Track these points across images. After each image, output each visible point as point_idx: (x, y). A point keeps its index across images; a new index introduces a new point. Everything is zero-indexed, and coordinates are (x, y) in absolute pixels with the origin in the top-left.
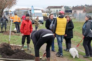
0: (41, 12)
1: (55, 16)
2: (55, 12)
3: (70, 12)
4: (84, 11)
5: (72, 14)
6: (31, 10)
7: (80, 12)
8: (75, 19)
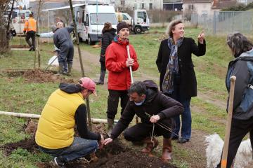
0: (114, 12)
1: (145, 21)
2: (145, 11)
3: (176, 10)
4: (214, 5)
5: (182, 14)
6: (84, 6)
7: (205, 7)
8: (196, 28)
